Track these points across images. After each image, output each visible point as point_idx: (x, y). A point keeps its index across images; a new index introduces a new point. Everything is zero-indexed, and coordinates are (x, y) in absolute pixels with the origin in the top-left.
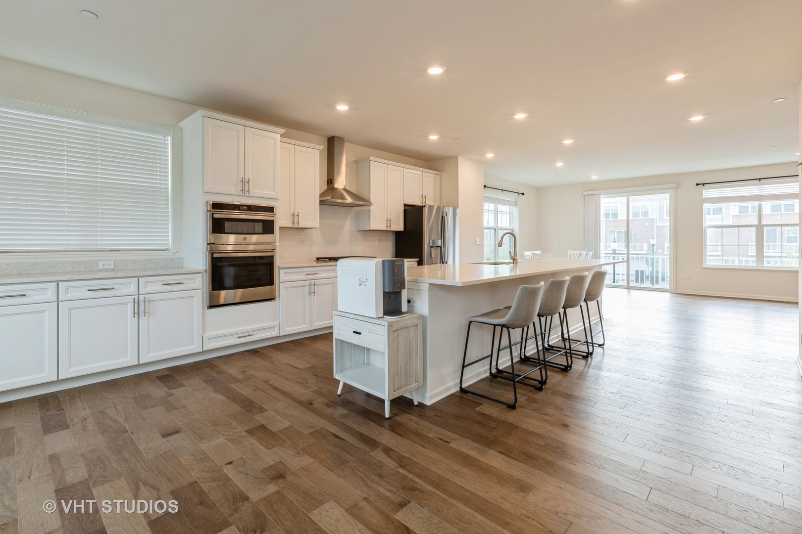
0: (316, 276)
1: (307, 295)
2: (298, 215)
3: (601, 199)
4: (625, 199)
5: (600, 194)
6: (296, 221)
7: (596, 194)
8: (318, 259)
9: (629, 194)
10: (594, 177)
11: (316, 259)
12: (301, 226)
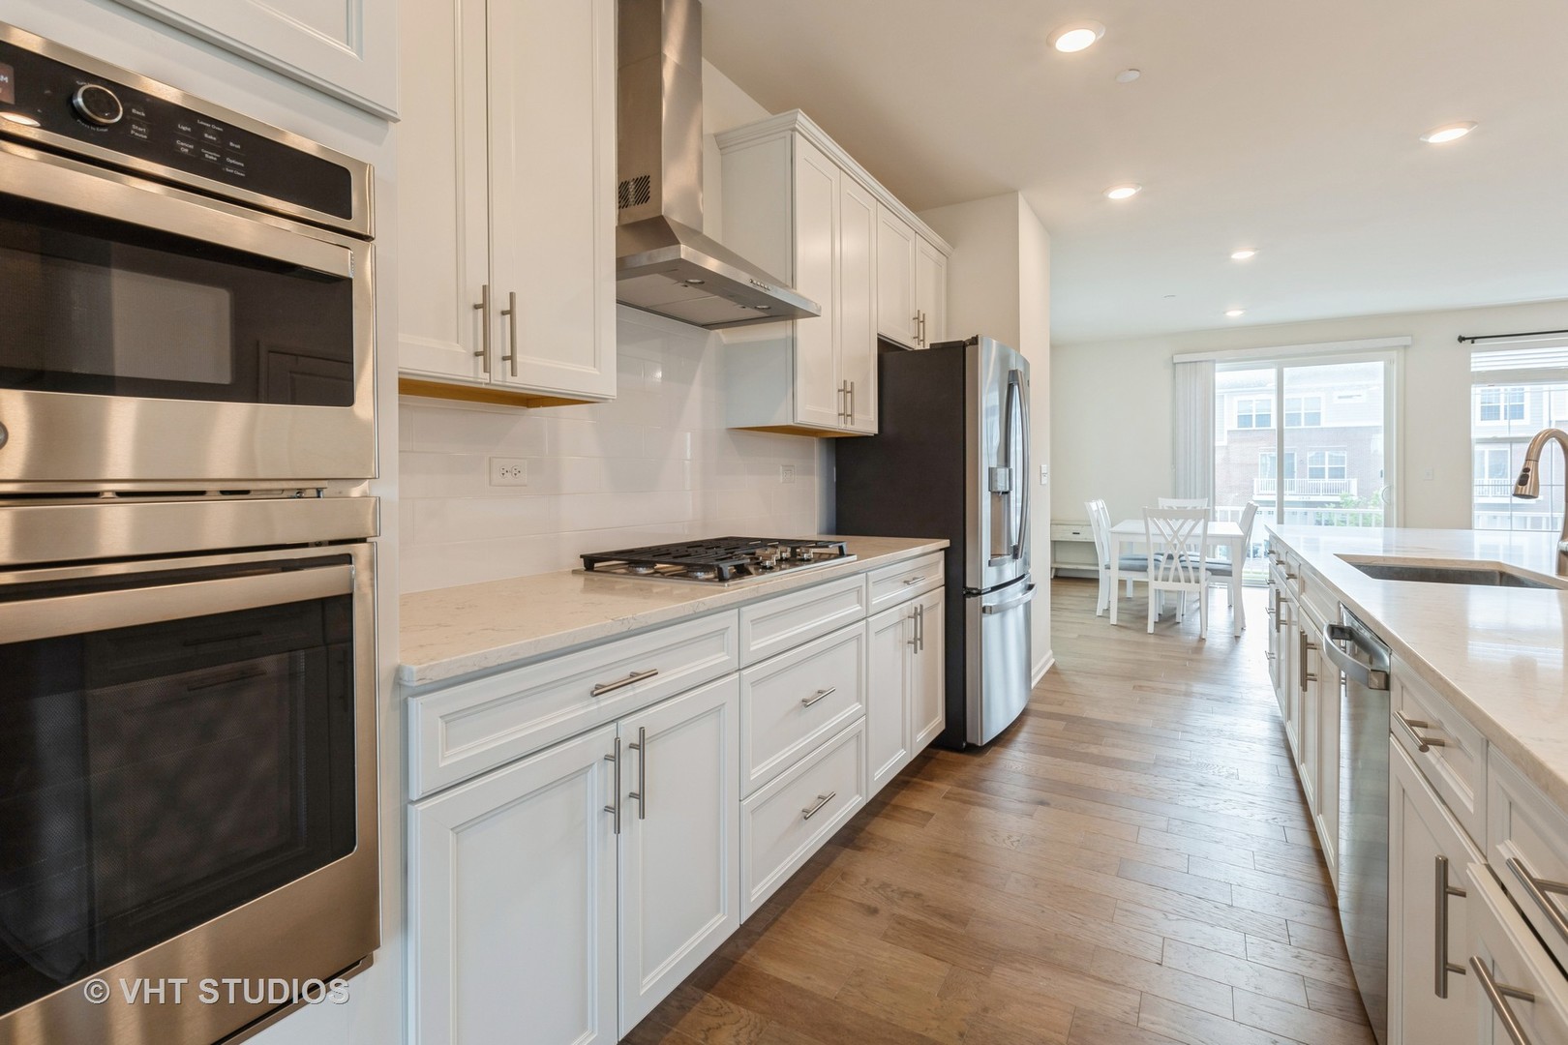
0: (642, 687)
1: (597, 824)
2: (510, 312)
3: (1217, 374)
4: (1270, 374)
5: (1214, 362)
6: (500, 346)
7: (1206, 361)
8: (590, 562)
9: (1282, 362)
10: (1234, 314)
11: (580, 565)
12: (528, 379)
